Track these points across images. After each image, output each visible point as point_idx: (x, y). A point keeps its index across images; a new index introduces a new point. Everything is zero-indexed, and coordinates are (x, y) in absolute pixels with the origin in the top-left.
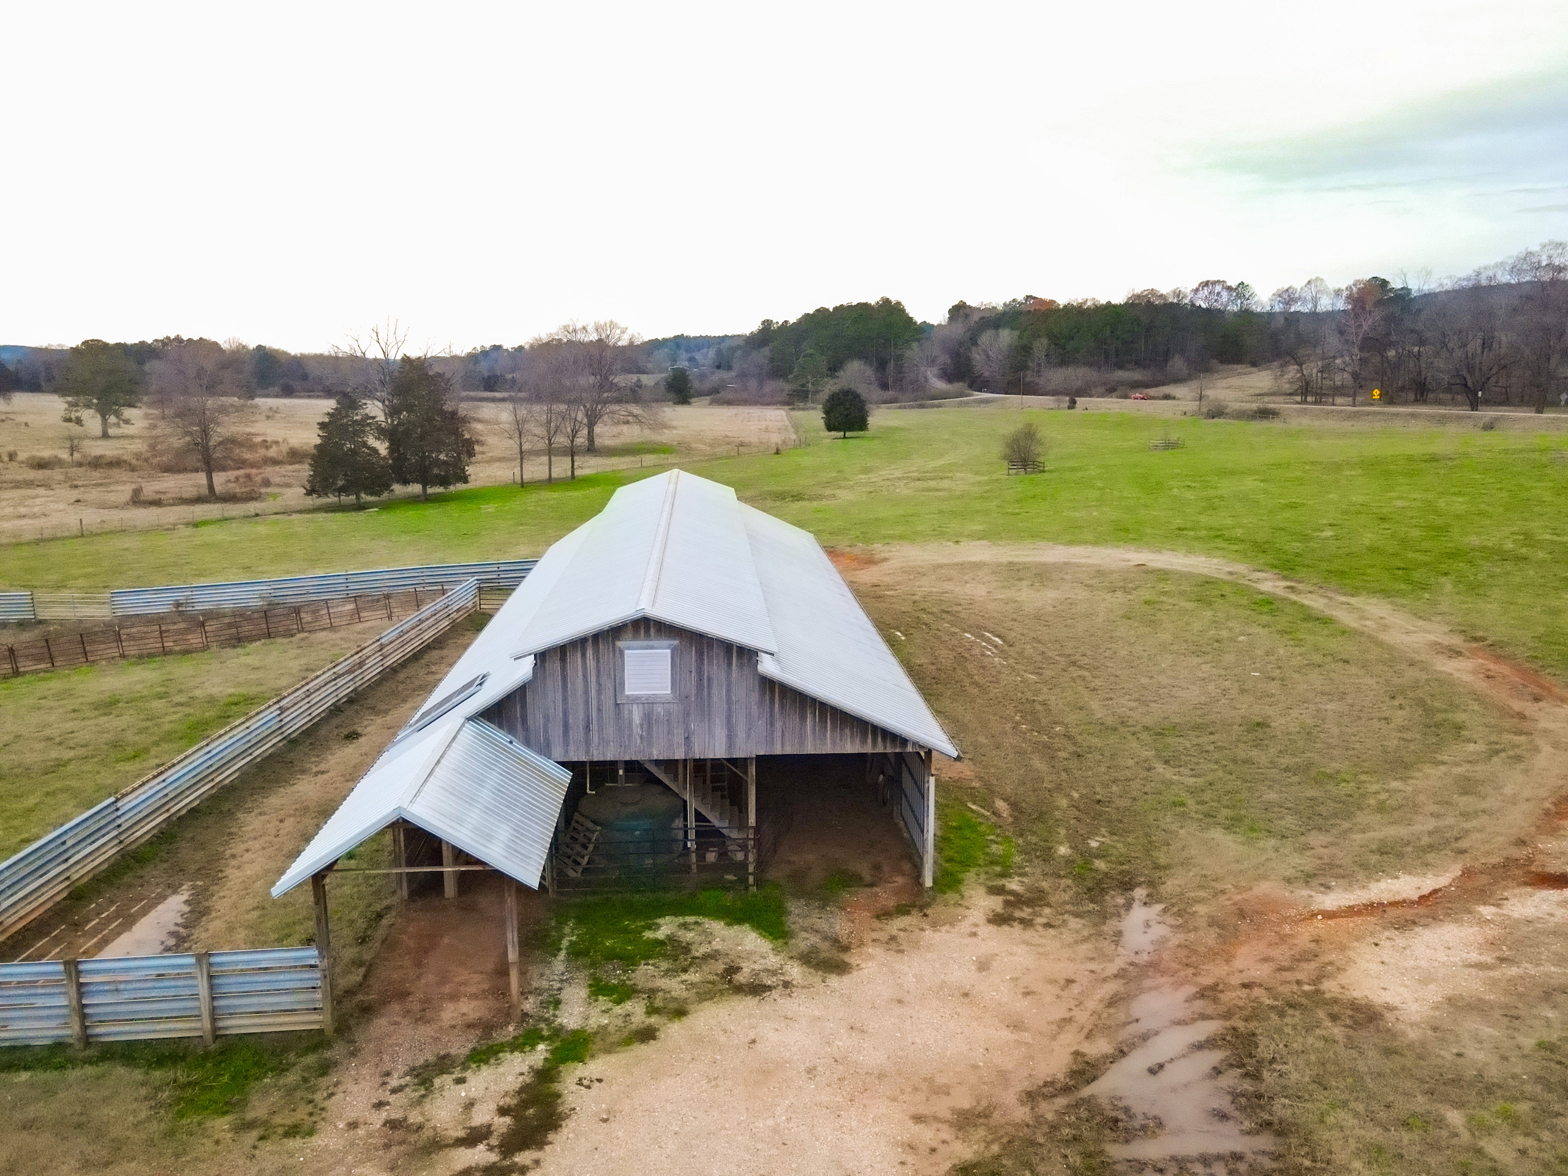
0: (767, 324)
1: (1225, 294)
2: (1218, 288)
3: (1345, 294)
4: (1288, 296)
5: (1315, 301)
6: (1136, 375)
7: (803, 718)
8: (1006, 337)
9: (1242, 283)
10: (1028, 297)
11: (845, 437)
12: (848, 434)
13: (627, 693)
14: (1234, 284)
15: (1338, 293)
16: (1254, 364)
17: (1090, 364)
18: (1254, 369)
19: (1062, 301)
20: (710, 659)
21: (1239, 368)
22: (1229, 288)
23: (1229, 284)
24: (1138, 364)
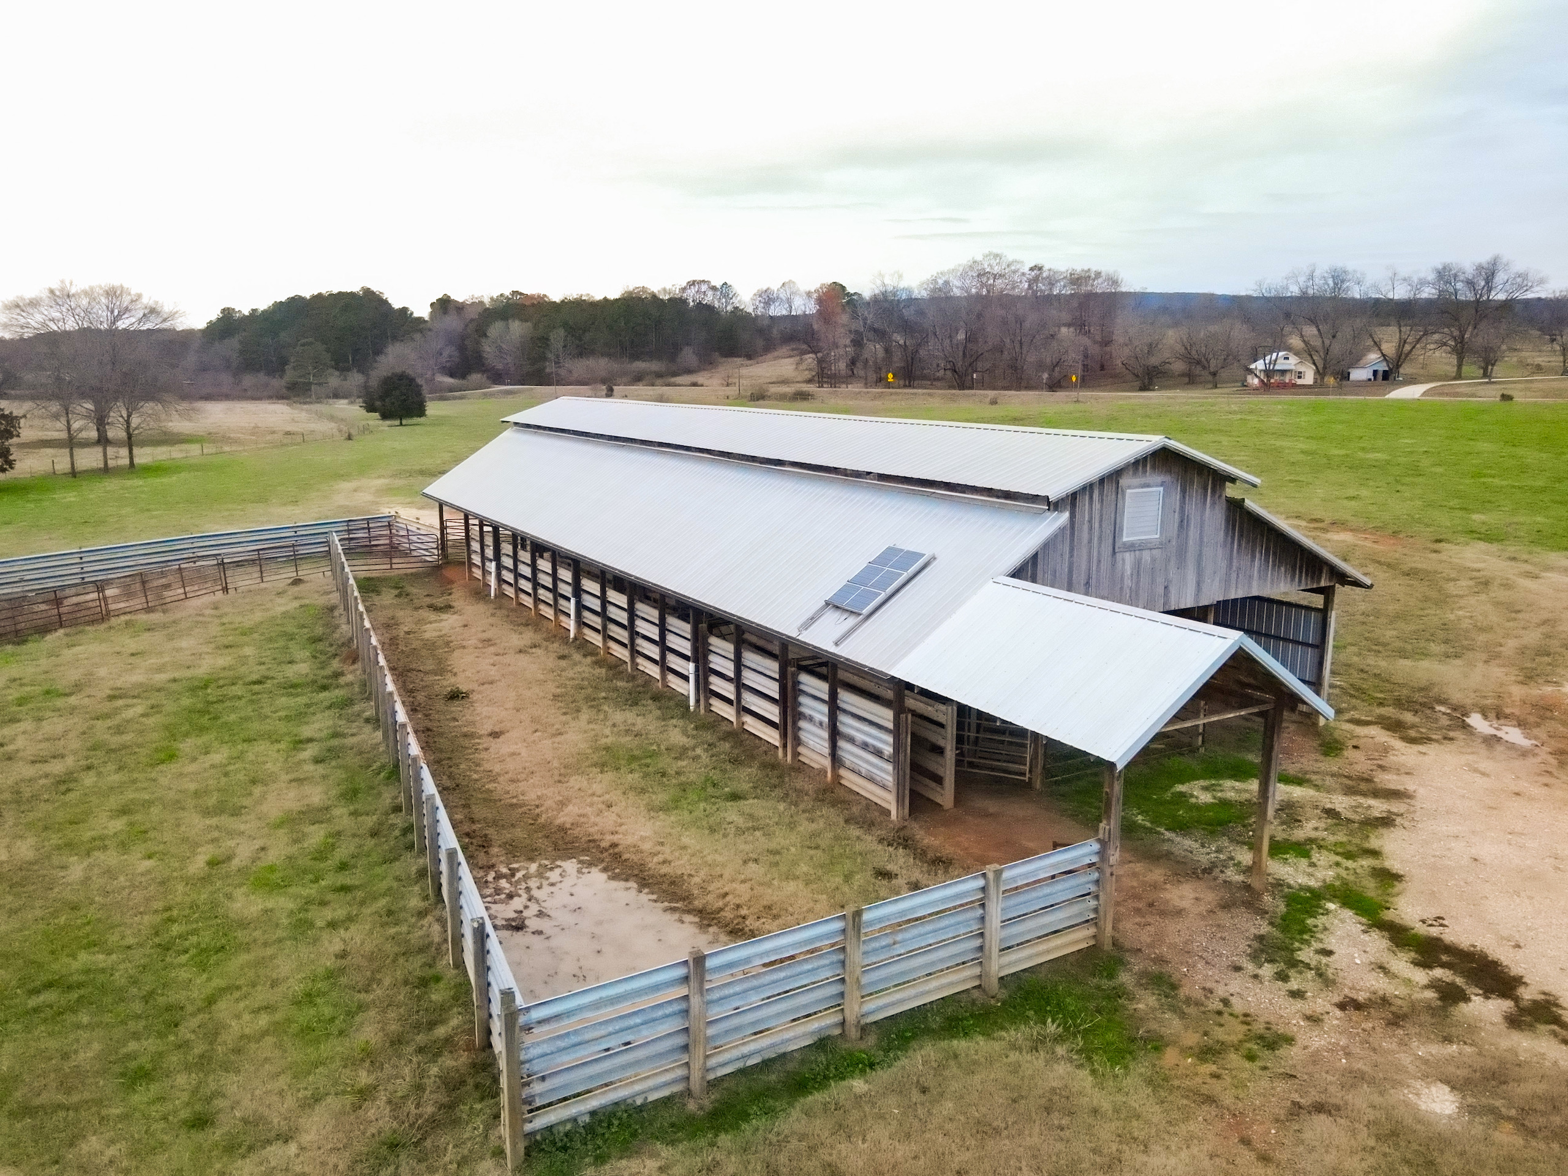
0: (227, 313)
1: (710, 293)
2: (704, 288)
3: (815, 296)
4: (767, 297)
5: (789, 301)
6: (654, 366)
7: (1253, 557)
8: (517, 329)
9: (725, 284)
10: (514, 293)
11: (401, 424)
12: (404, 422)
13: (1125, 539)
14: (718, 285)
15: (809, 294)
16: (749, 357)
17: (609, 355)
18: (749, 362)
19: (556, 297)
20: (1191, 497)
21: (738, 361)
22: (714, 288)
23: (713, 284)
24: (652, 356)
